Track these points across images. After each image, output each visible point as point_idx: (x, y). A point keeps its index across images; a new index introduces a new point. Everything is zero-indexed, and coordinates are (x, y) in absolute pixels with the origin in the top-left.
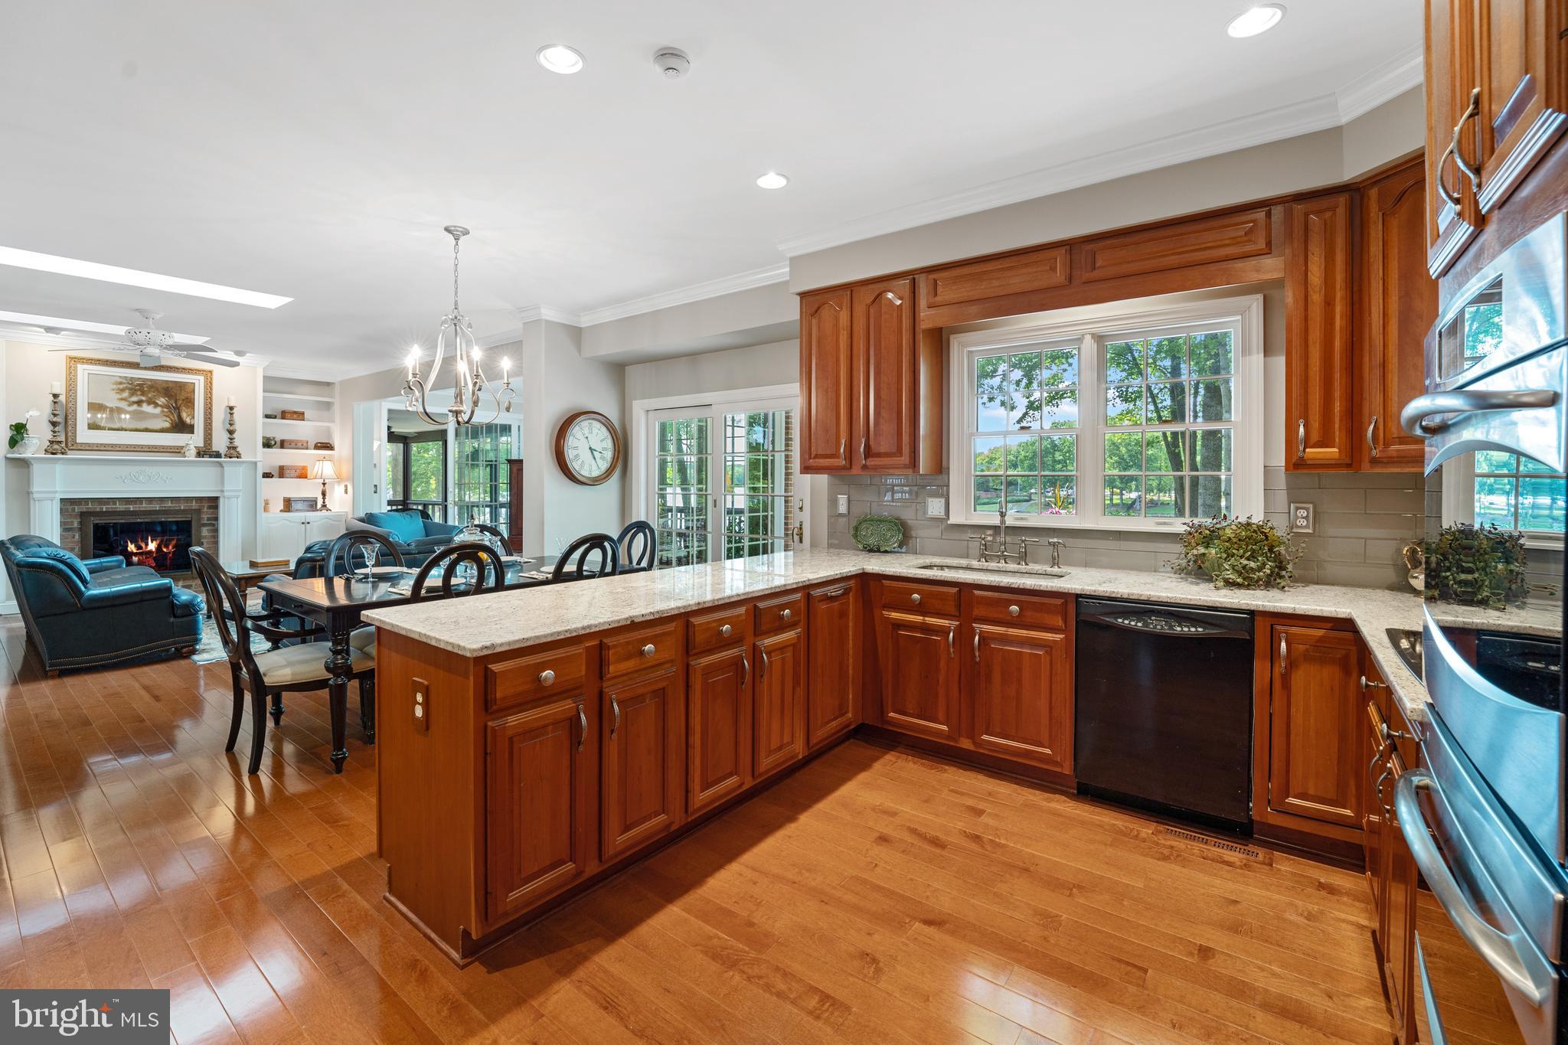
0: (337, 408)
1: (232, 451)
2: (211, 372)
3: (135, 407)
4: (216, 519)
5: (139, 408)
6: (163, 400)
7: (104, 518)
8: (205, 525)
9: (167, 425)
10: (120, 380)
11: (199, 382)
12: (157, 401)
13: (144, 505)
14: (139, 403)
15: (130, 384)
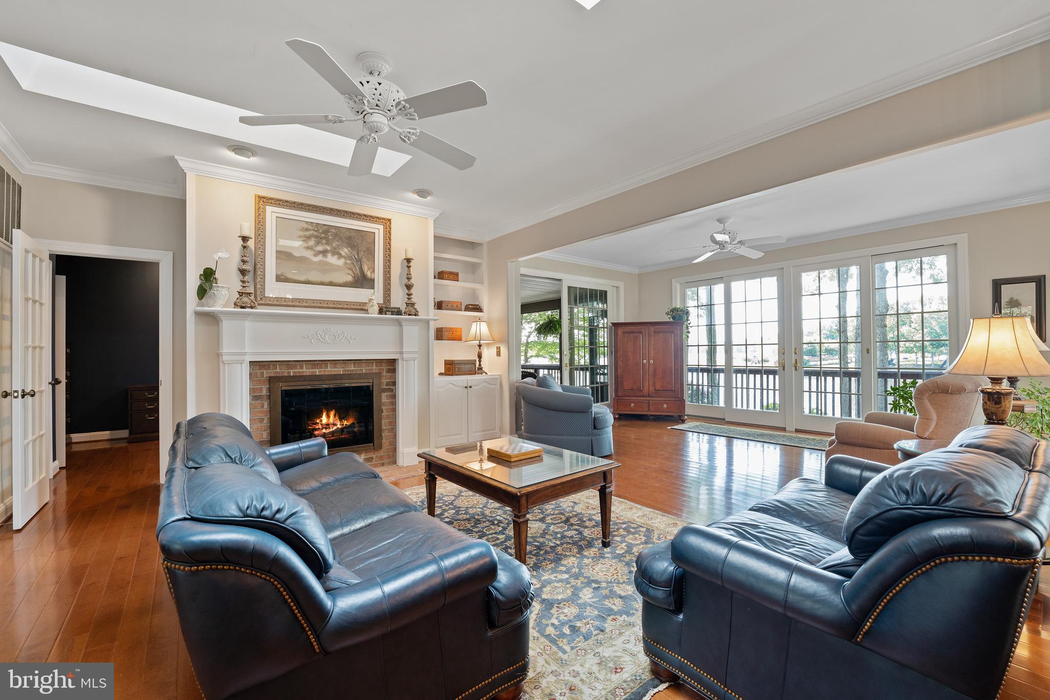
0: (484, 269)
1: (410, 308)
2: (390, 220)
3: (320, 258)
4: (394, 384)
5: (324, 259)
6: (346, 250)
7: (292, 384)
8: (384, 390)
9: (349, 278)
10: (305, 226)
11: (378, 230)
12: (341, 252)
13: (329, 369)
14: (324, 253)
15: (315, 231)
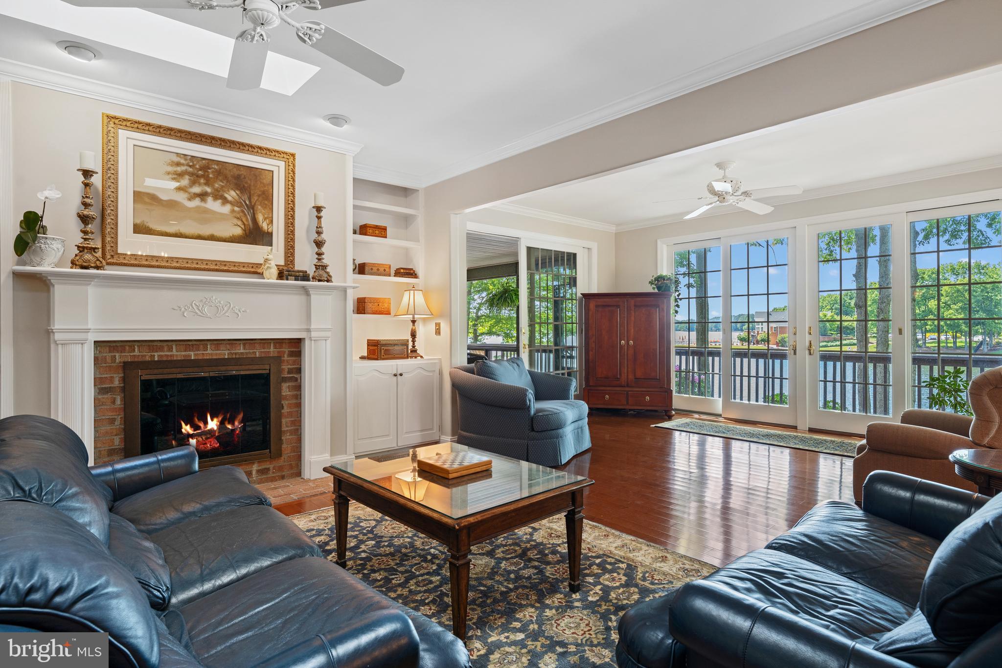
0: (420, 223)
1: (321, 272)
2: (293, 155)
3: (197, 202)
4: (299, 371)
5: (203, 204)
6: (233, 193)
7: (156, 371)
8: (285, 380)
9: (238, 231)
10: (176, 159)
11: (277, 167)
12: (226, 195)
13: (209, 351)
14: (203, 196)
15: (190, 166)
